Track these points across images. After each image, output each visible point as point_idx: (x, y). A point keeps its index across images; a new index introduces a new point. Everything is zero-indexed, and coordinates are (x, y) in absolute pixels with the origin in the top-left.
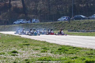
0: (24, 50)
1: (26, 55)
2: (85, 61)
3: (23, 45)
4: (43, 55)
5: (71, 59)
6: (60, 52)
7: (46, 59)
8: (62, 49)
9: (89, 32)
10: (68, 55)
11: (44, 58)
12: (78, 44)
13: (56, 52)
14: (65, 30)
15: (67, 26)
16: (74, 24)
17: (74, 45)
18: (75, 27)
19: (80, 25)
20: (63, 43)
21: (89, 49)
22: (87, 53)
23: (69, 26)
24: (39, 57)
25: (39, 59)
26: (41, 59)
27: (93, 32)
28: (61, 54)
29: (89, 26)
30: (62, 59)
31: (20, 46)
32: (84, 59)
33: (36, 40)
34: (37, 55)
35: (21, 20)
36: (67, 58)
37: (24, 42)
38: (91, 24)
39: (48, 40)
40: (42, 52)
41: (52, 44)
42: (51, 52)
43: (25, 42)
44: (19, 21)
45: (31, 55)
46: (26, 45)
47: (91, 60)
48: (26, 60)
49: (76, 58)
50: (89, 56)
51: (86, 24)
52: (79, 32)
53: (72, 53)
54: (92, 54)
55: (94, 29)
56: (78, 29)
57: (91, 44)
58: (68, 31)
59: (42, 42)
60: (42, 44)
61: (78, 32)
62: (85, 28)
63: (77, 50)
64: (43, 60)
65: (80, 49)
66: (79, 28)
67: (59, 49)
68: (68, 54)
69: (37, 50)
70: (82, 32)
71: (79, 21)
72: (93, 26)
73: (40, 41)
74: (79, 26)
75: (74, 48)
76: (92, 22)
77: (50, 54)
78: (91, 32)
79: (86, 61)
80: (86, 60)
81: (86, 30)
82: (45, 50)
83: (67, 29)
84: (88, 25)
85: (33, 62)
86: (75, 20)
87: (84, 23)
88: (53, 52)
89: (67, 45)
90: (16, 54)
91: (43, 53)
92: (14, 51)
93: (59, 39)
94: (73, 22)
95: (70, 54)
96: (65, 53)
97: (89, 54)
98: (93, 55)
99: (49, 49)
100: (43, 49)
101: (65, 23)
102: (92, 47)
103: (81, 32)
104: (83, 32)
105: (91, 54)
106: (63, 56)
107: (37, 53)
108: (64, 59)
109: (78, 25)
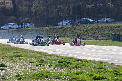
0: (14, 63)
1: (17, 69)
2: (92, 77)
3: (14, 56)
4: (39, 70)
5: (75, 74)
6: (61, 66)
7: (42, 74)
8: (64, 62)
9: (98, 40)
10: (71, 70)
11: (40, 73)
12: (84, 55)
13: (56, 65)
14: (68, 37)
15: (69, 33)
16: (79, 29)
17: (79, 57)
18: (80, 34)
19: (86, 31)
20: (65, 54)
21: (98, 61)
22: (95, 67)
23: (73, 32)
24: (34, 71)
25: (34, 74)
26: (37, 75)
27: (103, 40)
28: (62, 68)
29: (98, 33)
30: (63, 74)
31: (9, 57)
32: (92, 75)
33: (30, 51)
34: (32, 69)
35: (10, 24)
36: (70, 73)
37: (14, 52)
38: (101, 29)
39: (45, 50)
40: (38, 65)
41: (50, 55)
42: (50, 66)
43: (16, 53)
44: (8, 25)
45: (24, 70)
46: (17, 56)
47: (101, 76)
48: (17, 76)
49: (81, 73)
50: (98, 70)
51: (95, 29)
52: (86, 39)
53: (76, 67)
54: (102, 68)
55: (104, 36)
56: (84, 36)
57: (101, 55)
58: (72, 39)
59: (38, 52)
60: (37, 55)
61: (84, 39)
62: (93, 35)
63: (83, 63)
64: (39, 76)
65: (86, 61)
66: (86, 35)
67: (59, 62)
68: (71, 68)
69: (32, 63)
70: (89, 39)
71: (85, 26)
72: (103, 32)
73: (35, 51)
74: (85, 33)
75: (79, 60)
76: (101, 27)
77: (48, 68)
78: (101, 39)
79: (94, 78)
80: (95, 76)
81: (94, 37)
82: (41, 62)
83: (70, 36)
84: (97, 31)
85: (26, 78)
86: (81, 24)
87: (92, 29)
88: (52, 66)
89: (70, 57)
90: (5, 68)
91: (39, 67)
92: (1, 64)
93: (59, 49)
94: (78, 27)
95: (73, 68)
96: (68, 67)
97: (98, 69)
98: (103, 70)
99: (47, 62)
100: (39, 62)
101: (68, 28)
102: (102, 60)
103: (87, 40)
104: (91, 40)
105: (100, 68)
106: (64, 71)
107: (31, 66)
108: (67, 74)
109: (84, 31)
